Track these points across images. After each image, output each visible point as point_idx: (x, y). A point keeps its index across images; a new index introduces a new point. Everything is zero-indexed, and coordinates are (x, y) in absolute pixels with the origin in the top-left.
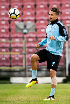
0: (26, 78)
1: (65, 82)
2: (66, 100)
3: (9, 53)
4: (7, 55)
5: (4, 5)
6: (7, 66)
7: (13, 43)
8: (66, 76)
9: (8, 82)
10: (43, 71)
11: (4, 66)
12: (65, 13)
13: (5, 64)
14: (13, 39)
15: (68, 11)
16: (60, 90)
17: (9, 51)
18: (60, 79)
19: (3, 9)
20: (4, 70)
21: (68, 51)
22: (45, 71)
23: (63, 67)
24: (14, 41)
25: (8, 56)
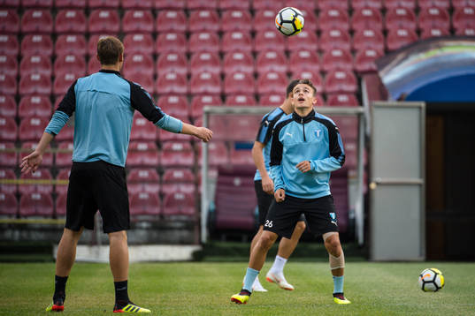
0: (95, 248)
1: (197, 257)
2: (202, 307)
3: (50, 182)
4: (45, 185)
5: (36, 54)
6: (46, 216)
7: (62, 155)
8: (200, 243)
9: (49, 258)
10: (141, 228)
11: (36, 214)
12: (199, 75)
13: (41, 210)
14: (61, 145)
15: (206, 72)
16: (185, 280)
17: (50, 175)
18: (185, 252)
19: (35, 65)
20: (37, 226)
21: (207, 177)
22: (147, 229)
23: (194, 219)
24: (64, 151)
25: (47, 190)
